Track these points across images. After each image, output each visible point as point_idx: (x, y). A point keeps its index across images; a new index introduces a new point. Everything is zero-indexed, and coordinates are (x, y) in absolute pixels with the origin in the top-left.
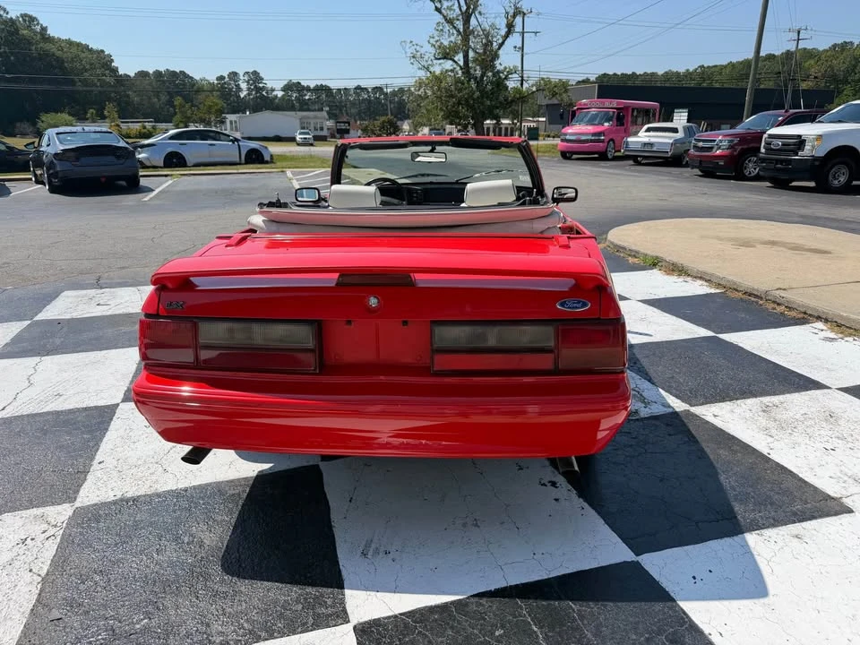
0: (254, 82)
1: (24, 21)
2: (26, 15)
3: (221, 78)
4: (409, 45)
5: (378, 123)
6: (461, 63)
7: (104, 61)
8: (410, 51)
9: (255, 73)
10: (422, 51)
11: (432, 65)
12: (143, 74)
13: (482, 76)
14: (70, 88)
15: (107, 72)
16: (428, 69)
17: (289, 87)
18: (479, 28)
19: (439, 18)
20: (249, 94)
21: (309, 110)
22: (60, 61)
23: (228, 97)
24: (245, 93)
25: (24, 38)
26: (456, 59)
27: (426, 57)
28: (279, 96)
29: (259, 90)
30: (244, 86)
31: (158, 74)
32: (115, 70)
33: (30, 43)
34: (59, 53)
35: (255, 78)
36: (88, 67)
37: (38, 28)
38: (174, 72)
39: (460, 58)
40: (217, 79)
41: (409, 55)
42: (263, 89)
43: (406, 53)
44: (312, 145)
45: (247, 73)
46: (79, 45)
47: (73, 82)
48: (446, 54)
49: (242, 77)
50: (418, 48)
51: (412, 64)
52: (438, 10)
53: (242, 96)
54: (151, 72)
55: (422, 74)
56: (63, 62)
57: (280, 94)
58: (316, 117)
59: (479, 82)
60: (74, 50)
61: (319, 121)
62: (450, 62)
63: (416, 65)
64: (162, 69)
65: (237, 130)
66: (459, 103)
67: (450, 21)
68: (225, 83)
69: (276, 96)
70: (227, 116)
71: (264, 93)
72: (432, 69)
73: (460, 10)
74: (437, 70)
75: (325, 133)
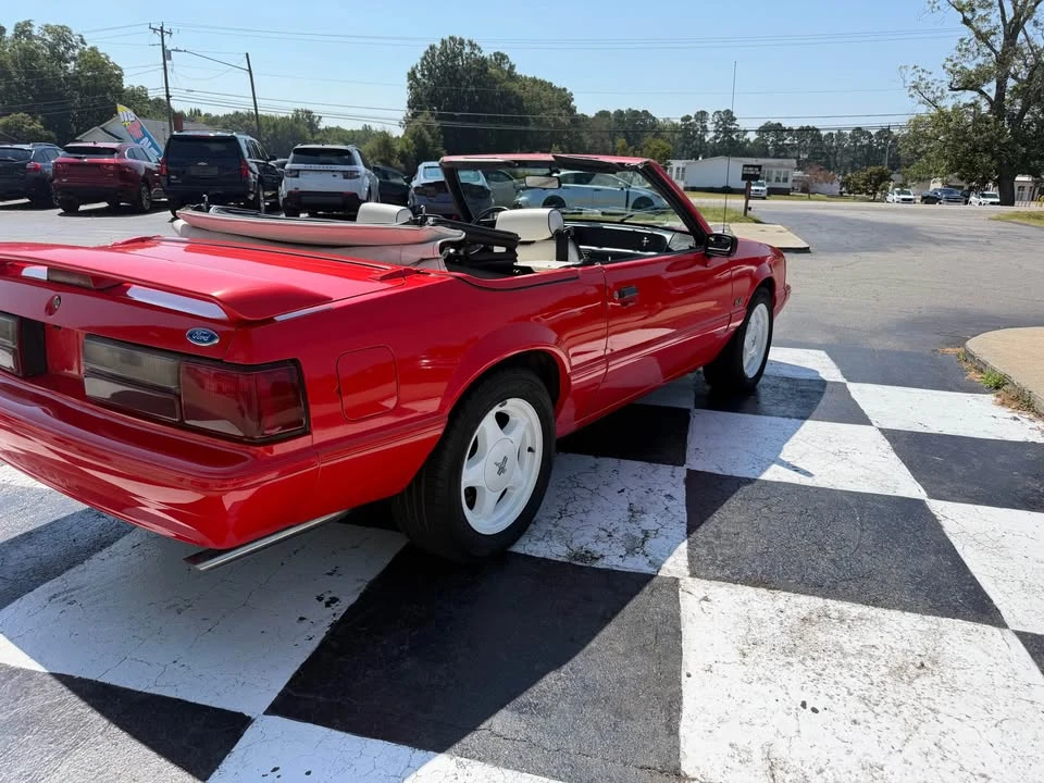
0: (725, 123)
1: (496, 59)
2: (498, 53)
3: (687, 118)
4: (911, 71)
5: (863, 175)
6: (992, 95)
7: (564, 100)
8: (911, 79)
9: (729, 113)
10: (930, 79)
11: (941, 98)
12: (603, 114)
13: (1023, 112)
14: (523, 128)
15: (564, 112)
16: (933, 103)
17: (766, 129)
18: (1026, 44)
19: (967, 33)
20: (716, 138)
21: (785, 157)
22: (520, 100)
23: (690, 140)
24: (712, 135)
25: (491, 76)
26: (984, 89)
27: (934, 88)
28: (752, 140)
29: (728, 132)
30: (711, 126)
31: (620, 113)
32: (572, 110)
33: (496, 82)
34: (520, 92)
35: (729, 117)
36: (546, 106)
37: (507, 67)
38: (637, 112)
39: (991, 88)
40: (683, 120)
41: (909, 84)
42: (735, 130)
43: (905, 81)
44: (764, 198)
45: (718, 112)
46: (542, 83)
47: (525, 122)
48: (970, 83)
49: (710, 116)
50: (924, 75)
51: (912, 96)
52: (966, 22)
53: (707, 139)
54: (612, 112)
55: (923, 110)
56: (522, 100)
57: (752, 137)
58: (781, 166)
59: (1016, 120)
60: (537, 89)
61: (783, 170)
62: (976, 94)
63: (918, 97)
64: (624, 109)
65: (683, 179)
66: (975, 150)
67: (982, 37)
68: (690, 124)
69: (748, 140)
70: (672, 161)
71: (734, 137)
72: (941, 104)
73: (1003, 19)
74: (948, 104)
75: (789, 185)
